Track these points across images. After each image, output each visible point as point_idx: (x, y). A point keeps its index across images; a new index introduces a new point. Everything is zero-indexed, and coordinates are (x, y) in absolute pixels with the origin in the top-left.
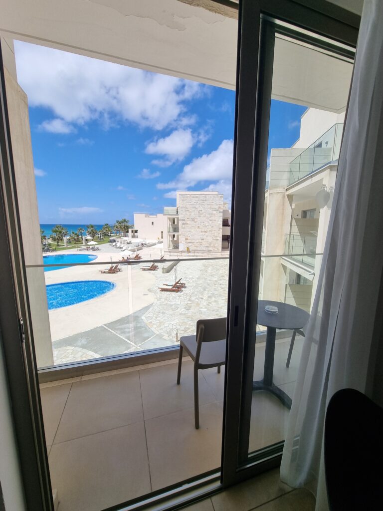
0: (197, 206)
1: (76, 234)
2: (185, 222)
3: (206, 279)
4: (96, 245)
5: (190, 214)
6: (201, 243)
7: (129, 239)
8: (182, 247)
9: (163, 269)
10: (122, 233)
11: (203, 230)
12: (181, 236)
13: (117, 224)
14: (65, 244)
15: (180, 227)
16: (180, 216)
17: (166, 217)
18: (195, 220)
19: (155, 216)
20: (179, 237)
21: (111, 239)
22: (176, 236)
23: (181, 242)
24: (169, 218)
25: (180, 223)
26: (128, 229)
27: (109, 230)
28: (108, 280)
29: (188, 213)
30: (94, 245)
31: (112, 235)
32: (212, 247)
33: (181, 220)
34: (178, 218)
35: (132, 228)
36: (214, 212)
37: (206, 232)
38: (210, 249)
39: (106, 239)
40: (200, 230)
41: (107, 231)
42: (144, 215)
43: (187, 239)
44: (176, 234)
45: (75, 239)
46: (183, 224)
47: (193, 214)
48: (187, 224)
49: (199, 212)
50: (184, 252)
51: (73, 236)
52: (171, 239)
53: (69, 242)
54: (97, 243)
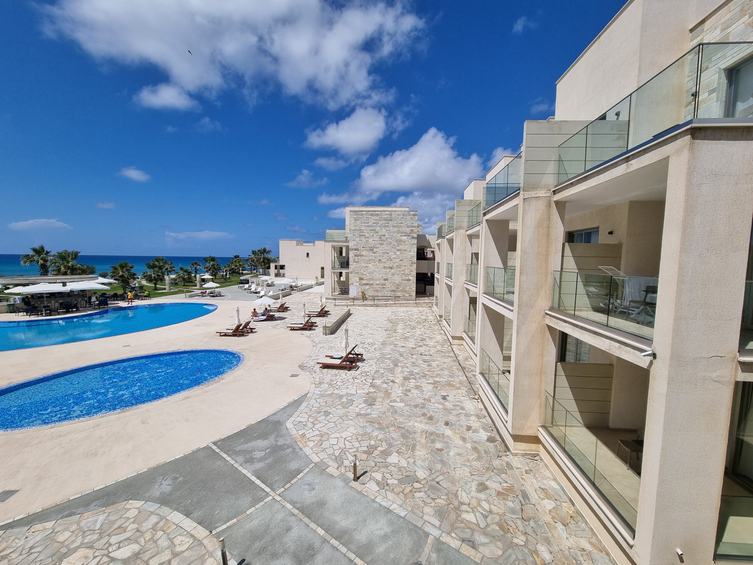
0: (378, 229)
1: (186, 271)
2: (358, 253)
3: (396, 345)
4: (217, 287)
5: (367, 241)
6: (385, 285)
7: (270, 278)
8: (353, 291)
9: (325, 327)
10: (261, 270)
11: (387, 265)
12: (353, 275)
13: (253, 256)
14: (167, 287)
15: (351, 260)
16: (351, 245)
17: (329, 245)
18: (375, 250)
19: (312, 244)
20: (350, 275)
21: (242, 278)
22: (344, 274)
23: (353, 284)
24: (334, 247)
25: (351, 254)
26: (269, 264)
27: (240, 265)
28: (230, 349)
29: (363, 239)
30: (213, 288)
31: (244, 272)
32: (402, 291)
33: (352, 250)
34: (347, 248)
35: (275, 261)
36: (405, 238)
37: (391, 268)
38: (399, 294)
39: (234, 278)
40: (382, 265)
41: (236, 266)
42: (294, 243)
43: (361, 279)
44: (344, 271)
45: (184, 279)
46: (355, 256)
47: (371, 240)
48: (363, 255)
49: (380, 238)
50: (357, 299)
51: (181, 273)
52: (336, 279)
53: (174, 283)
54: (218, 285)
